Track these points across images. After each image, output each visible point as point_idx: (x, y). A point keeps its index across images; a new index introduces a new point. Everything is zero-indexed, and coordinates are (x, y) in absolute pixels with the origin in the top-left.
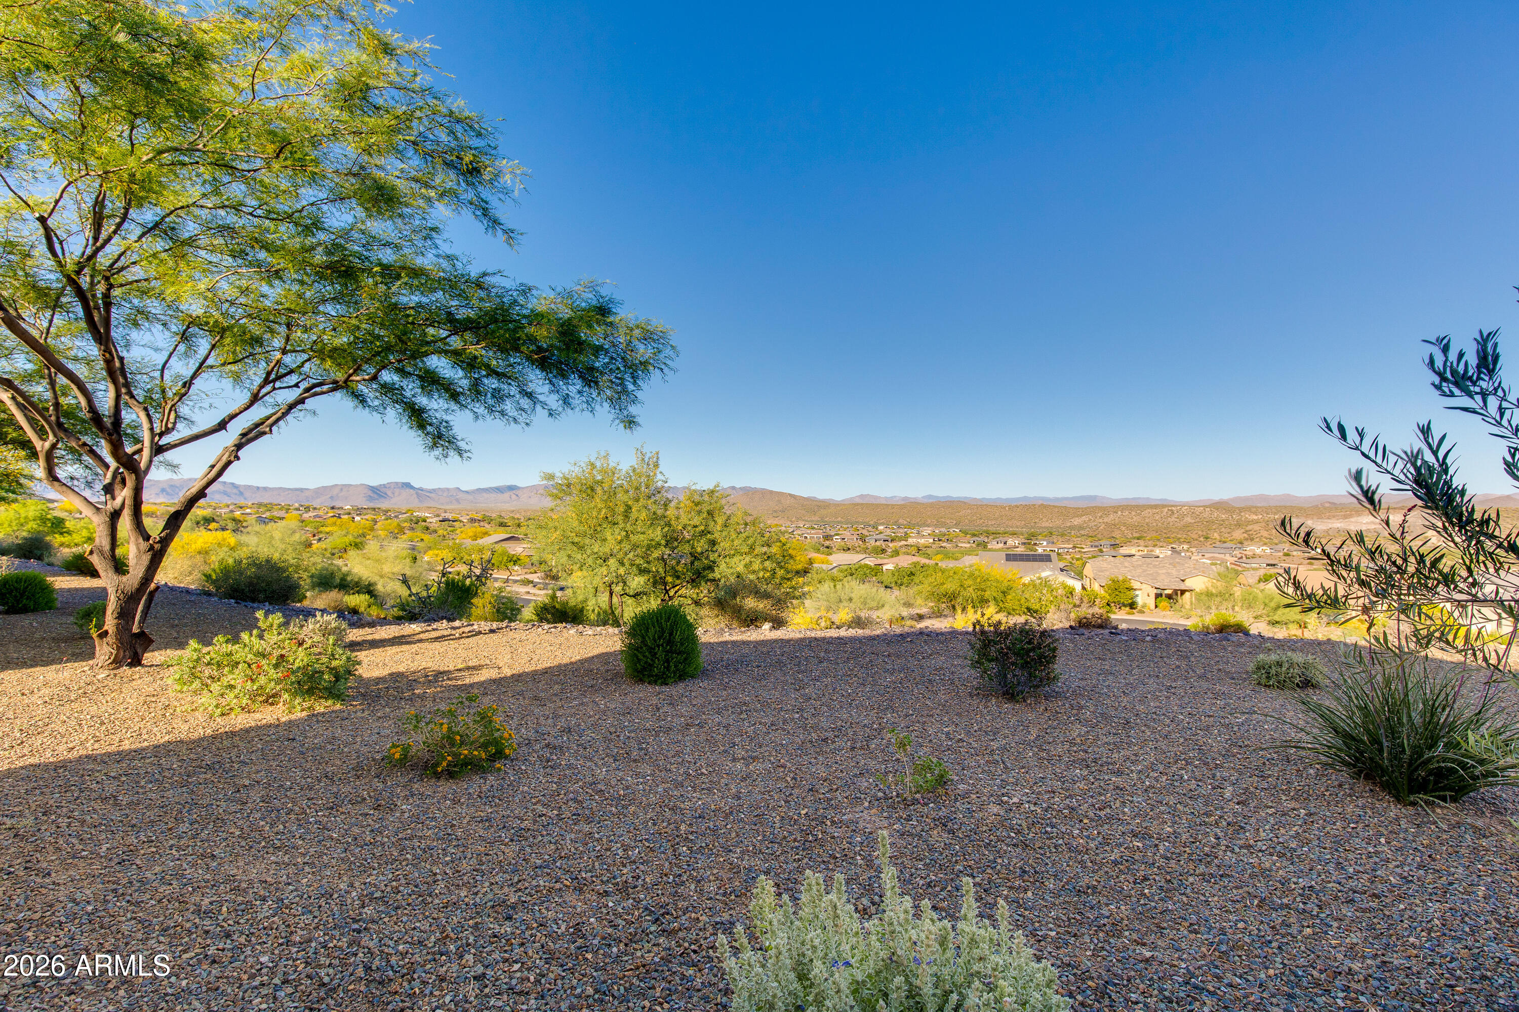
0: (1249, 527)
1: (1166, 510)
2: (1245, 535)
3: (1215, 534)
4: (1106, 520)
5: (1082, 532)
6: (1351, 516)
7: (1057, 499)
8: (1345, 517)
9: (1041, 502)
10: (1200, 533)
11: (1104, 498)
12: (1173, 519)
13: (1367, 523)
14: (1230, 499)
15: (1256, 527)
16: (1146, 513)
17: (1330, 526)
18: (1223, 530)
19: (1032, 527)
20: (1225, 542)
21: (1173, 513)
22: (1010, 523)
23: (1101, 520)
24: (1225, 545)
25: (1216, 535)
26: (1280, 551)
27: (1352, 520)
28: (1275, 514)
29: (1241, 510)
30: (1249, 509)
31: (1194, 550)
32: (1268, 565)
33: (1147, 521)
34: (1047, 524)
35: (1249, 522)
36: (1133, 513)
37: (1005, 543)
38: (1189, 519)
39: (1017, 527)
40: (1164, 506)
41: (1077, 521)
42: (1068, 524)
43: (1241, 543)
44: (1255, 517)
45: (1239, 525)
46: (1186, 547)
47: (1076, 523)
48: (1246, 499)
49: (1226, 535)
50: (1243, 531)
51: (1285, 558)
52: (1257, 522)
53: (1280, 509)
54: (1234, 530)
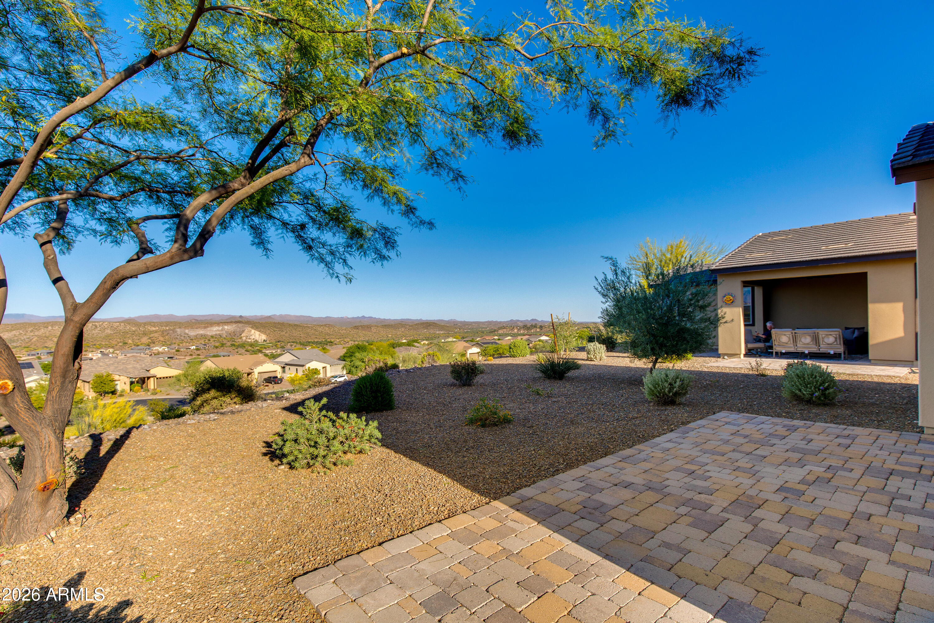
0: (152, 335)
1: (91, 325)
2: (150, 340)
4: (36, 333)
6: (208, 327)
8: (205, 328)
10: (119, 340)
11: (31, 316)
12: (97, 331)
14: (136, 317)
15: (156, 335)
17: (198, 333)
18: (134, 337)
20: (138, 346)
21: (96, 327)
24: (139, 347)
25: (130, 341)
26: (173, 349)
27: (208, 329)
28: (166, 326)
29: (145, 324)
30: (150, 324)
31: (118, 352)
32: (169, 359)
35: (152, 332)
38: (109, 331)
43: (149, 345)
44: (154, 329)
45: (145, 334)
46: (111, 350)
48: (146, 317)
49: (137, 341)
50: (148, 337)
52: (156, 332)
53: (168, 324)
54: (142, 337)
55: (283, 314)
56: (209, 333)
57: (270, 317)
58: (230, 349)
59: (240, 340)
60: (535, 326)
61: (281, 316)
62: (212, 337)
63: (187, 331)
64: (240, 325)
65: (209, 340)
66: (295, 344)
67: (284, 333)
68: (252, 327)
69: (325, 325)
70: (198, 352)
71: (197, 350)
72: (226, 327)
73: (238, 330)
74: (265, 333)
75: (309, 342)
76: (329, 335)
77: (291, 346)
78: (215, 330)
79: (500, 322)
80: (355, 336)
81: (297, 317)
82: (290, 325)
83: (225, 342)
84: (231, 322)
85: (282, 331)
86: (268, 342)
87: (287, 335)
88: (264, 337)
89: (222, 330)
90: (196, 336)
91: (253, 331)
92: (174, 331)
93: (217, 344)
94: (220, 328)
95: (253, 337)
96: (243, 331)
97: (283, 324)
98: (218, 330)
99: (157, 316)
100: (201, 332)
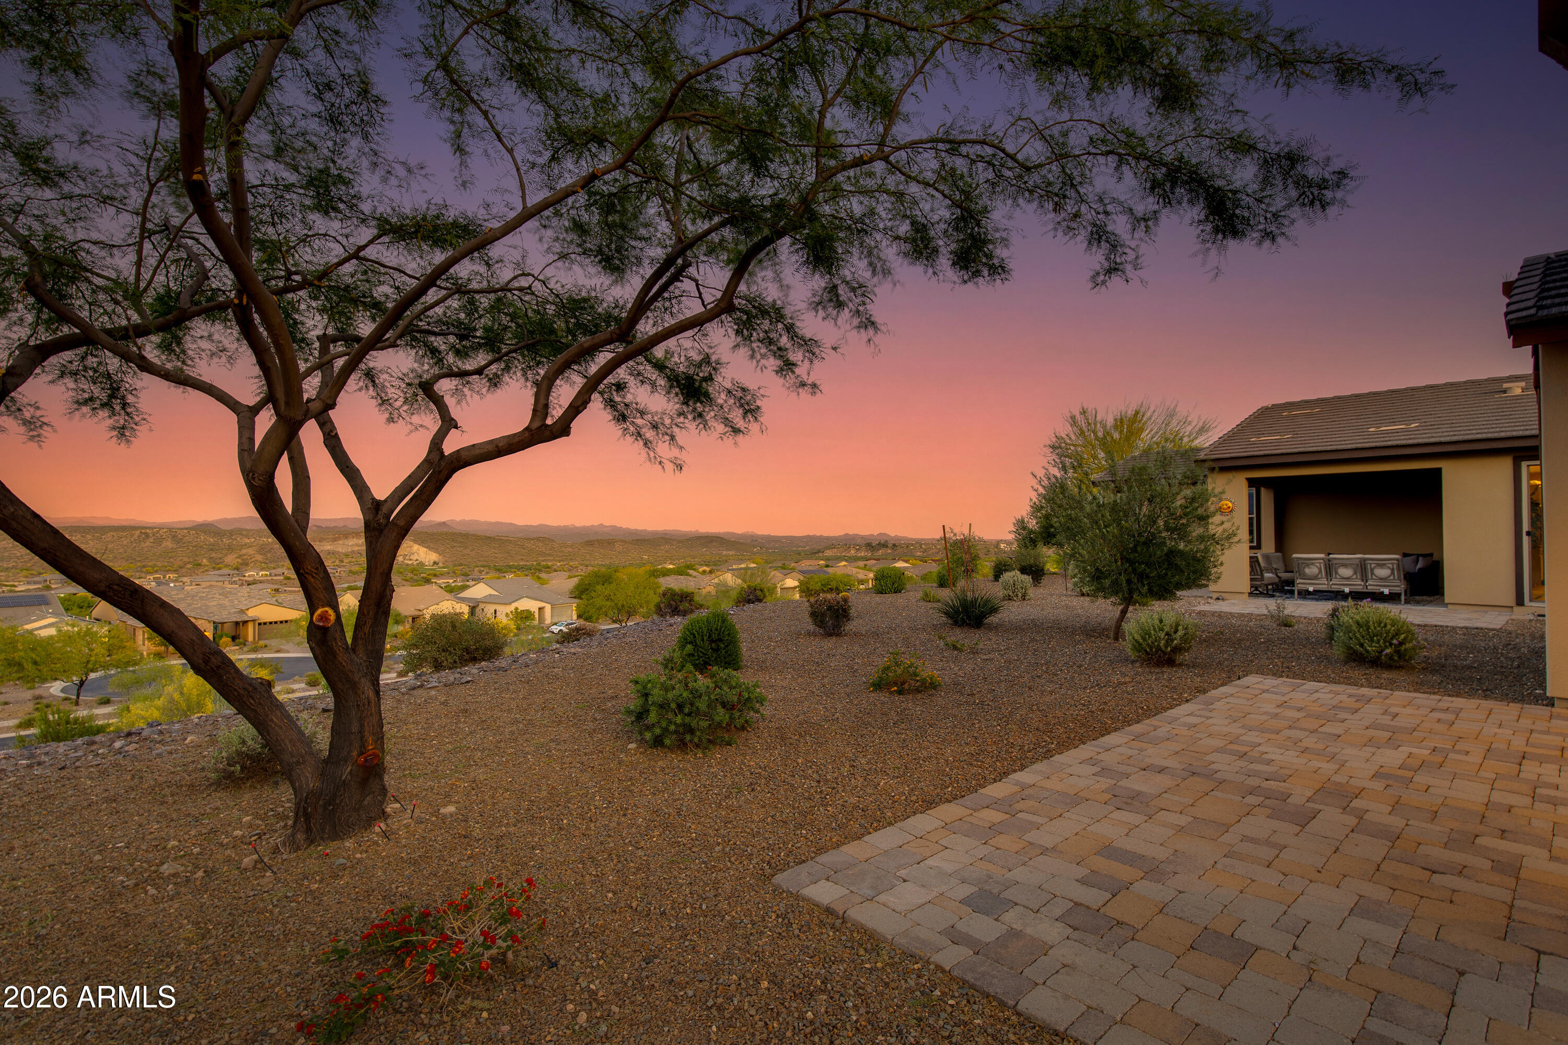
0: (244, 551)
1: (138, 533)
2: (240, 560)
3: (205, 560)
8: (335, 540)
10: (186, 559)
12: (148, 544)
13: (352, 545)
14: (217, 521)
15: (251, 551)
16: (109, 536)
18: (213, 555)
24: (221, 572)
25: (206, 562)
29: (231, 533)
30: (240, 532)
31: (185, 579)
35: (242, 546)
38: (169, 544)
40: (135, 528)
43: (237, 569)
44: (247, 541)
45: (230, 549)
46: (173, 576)
49: (219, 561)
50: (235, 555)
52: (249, 546)
54: (226, 555)
56: (342, 549)
57: (444, 524)
60: (885, 545)
61: (463, 522)
62: (347, 555)
66: (486, 570)
67: (468, 551)
68: (415, 541)
69: (538, 539)
74: (436, 550)
75: (510, 567)
76: (542, 554)
78: (350, 545)
79: (828, 538)
80: (588, 557)
81: (490, 523)
82: (478, 538)
85: (466, 548)
86: (441, 565)
87: (473, 554)
88: (433, 557)
91: (416, 547)
93: (356, 569)
94: (362, 540)
95: (414, 557)
97: (466, 536)
98: (357, 545)
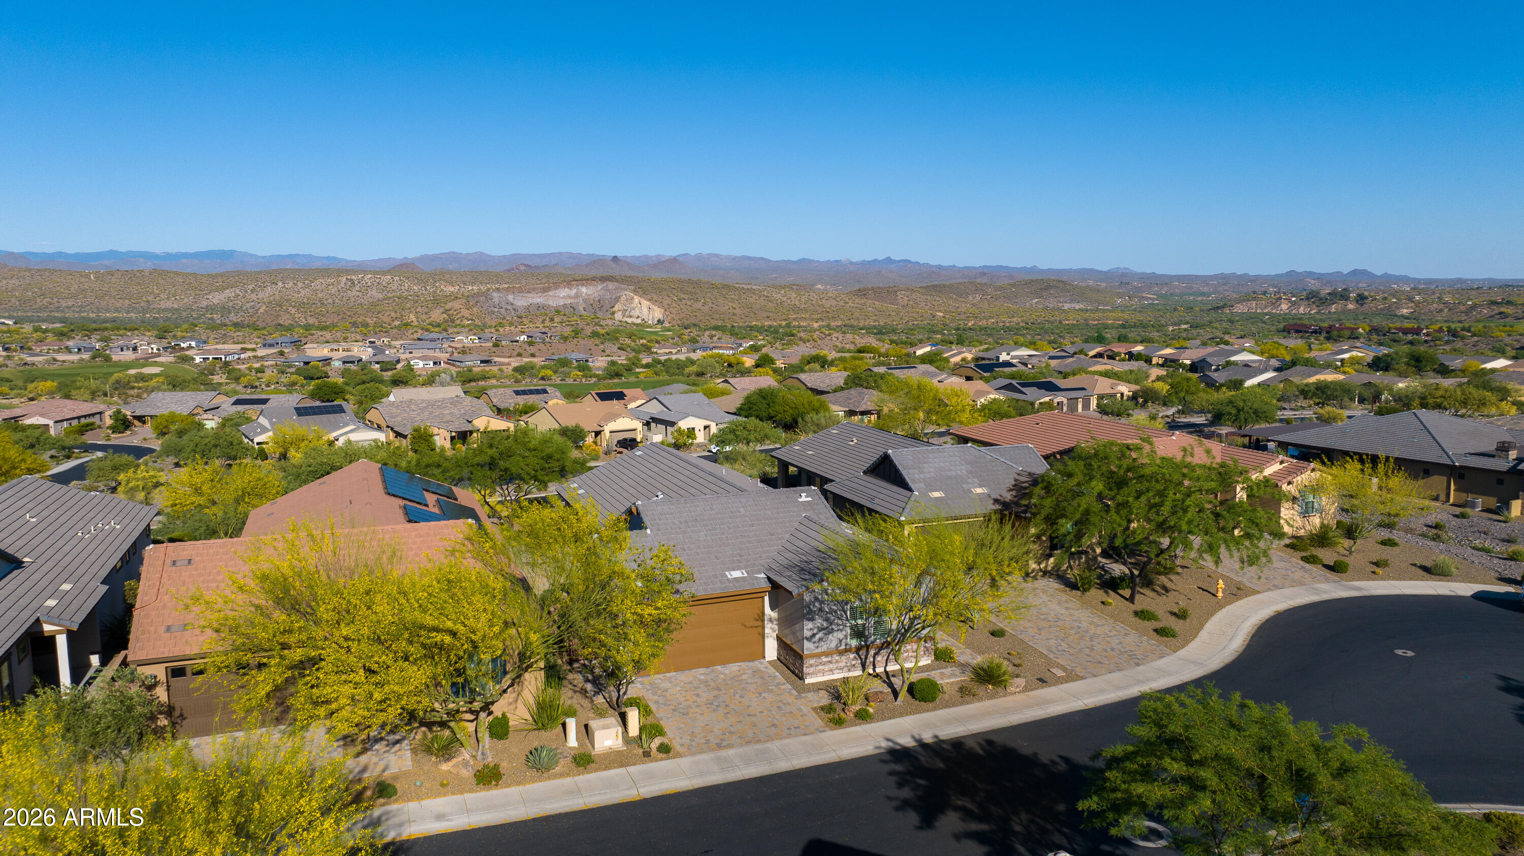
0: (448, 306)
2: (445, 316)
3: (411, 316)
4: (261, 295)
5: (234, 318)
6: (549, 288)
7: (169, 256)
8: (545, 290)
9: (149, 265)
10: (393, 314)
11: (245, 254)
13: (564, 297)
14: (418, 257)
15: (456, 305)
17: (531, 301)
18: (419, 309)
19: (145, 311)
21: (353, 283)
22: (103, 304)
23: (254, 297)
26: (488, 340)
27: (551, 293)
28: (473, 284)
29: (435, 275)
30: (444, 275)
31: (396, 343)
32: (482, 362)
33: (320, 295)
34: (169, 304)
35: (448, 296)
36: (300, 284)
37: (135, 349)
38: (375, 294)
39: (117, 310)
40: (340, 272)
41: (217, 298)
42: (204, 304)
44: (451, 288)
45: (436, 300)
47: (215, 301)
49: (424, 317)
50: (442, 310)
51: (495, 349)
52: (455, 295)
53: (476, 276)
54: (431, 309)
55: (705, 251)
56: (552, 303)
57: (674, 260)
58: (590, 343)
59: (610, 322)
61: (699, 257)
62: (558, 312)
63: (510, 297)
64: (611, 285)
65: (552, 320)
66: (719, 334)
67: (699, 305)
68: (635, 291)
69: (790, 287)
70: (532, 350)
71: (531, 344)
72: (584, 290)
73: (608, 295)
74: (660, 304)
76: (796, 309)
77: (711, 337)
78: (561, 296)
80: (857, 314)
81: (735, 259)
82: (712, 286)
83: (581, 324)
84: (593, 279)
85: (697, 300)
86: (667, 325)
87: (706, 309)
88: (658, 313)
89: (577, 296)
90: (527, 308)
91: (637, 299)
92: (486, 295)
93: (568, 331)
94: (574, 291)
95: (636, 313)
96: (617, 299)
97: (697, 283)
98: (570, 297)
99: (454, 257)
100: (537, 299)
